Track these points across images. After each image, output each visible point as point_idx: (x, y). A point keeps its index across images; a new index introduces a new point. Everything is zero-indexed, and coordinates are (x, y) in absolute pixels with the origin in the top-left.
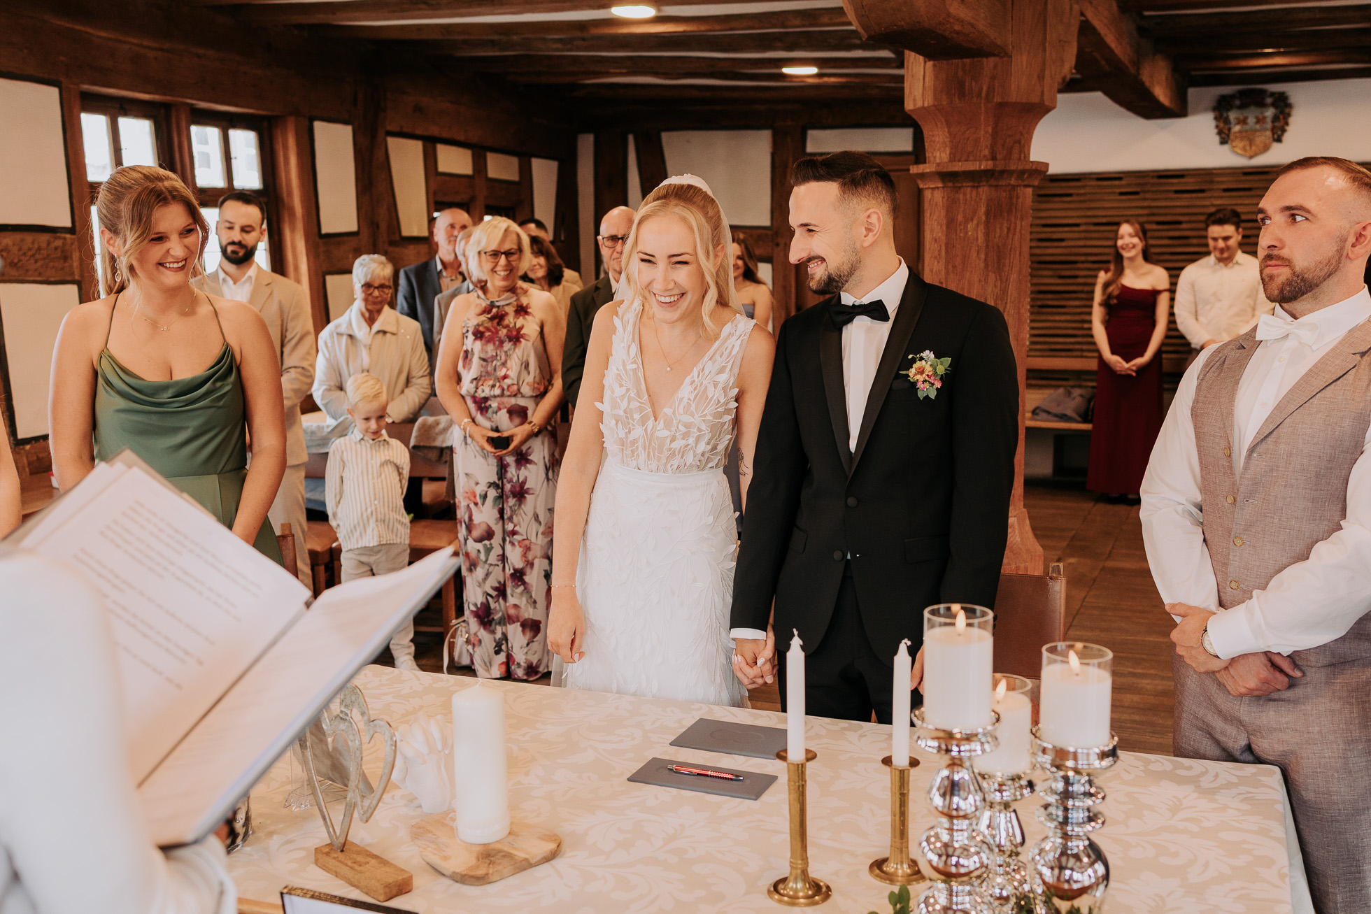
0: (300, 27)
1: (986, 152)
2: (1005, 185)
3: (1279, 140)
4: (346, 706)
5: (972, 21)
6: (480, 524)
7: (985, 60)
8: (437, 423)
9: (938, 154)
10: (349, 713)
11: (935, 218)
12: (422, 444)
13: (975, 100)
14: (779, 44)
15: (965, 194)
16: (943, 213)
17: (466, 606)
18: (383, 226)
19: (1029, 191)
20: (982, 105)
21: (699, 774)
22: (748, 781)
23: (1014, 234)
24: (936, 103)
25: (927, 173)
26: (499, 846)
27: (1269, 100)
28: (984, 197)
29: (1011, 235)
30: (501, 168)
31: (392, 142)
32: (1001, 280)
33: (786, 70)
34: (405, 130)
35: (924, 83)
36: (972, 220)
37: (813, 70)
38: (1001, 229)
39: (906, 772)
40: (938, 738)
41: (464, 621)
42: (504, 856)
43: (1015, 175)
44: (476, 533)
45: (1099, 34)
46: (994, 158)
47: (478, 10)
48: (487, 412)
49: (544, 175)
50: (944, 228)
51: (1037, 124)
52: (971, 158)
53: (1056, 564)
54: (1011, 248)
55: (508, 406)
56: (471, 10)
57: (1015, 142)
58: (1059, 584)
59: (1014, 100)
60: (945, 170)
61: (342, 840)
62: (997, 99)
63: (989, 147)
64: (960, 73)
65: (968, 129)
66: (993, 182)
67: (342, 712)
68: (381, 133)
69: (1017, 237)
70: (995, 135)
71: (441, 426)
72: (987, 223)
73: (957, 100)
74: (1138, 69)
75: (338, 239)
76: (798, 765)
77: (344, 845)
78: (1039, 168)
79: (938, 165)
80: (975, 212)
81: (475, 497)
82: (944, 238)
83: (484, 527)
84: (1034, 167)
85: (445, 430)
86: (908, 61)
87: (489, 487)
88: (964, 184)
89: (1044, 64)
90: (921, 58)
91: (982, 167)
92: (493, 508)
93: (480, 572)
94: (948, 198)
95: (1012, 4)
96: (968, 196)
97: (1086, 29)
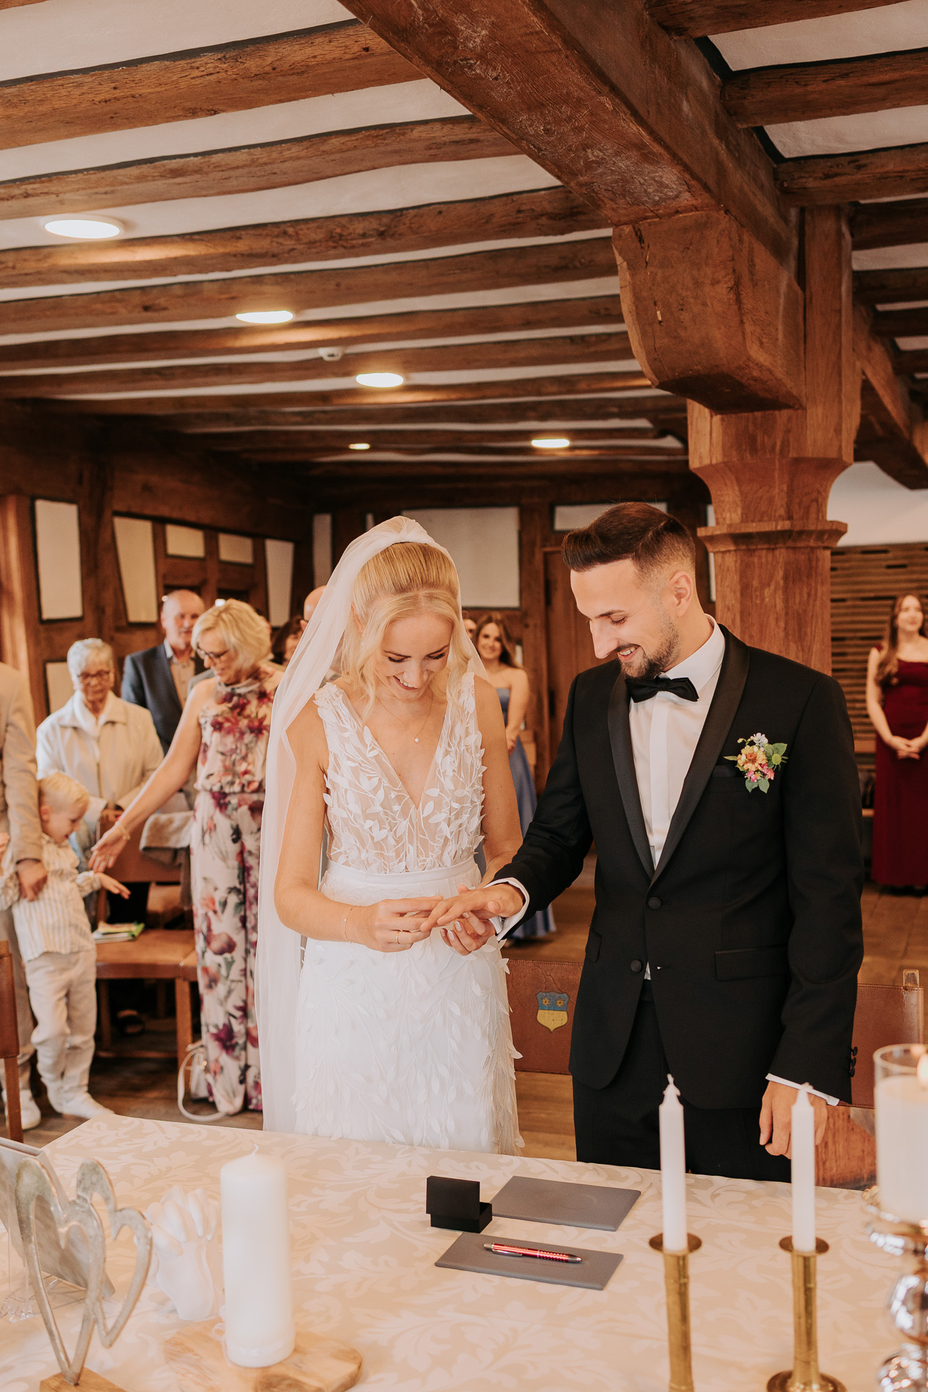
0: (23, 401)
1: (782, 512)
2: (804, 547)
4: (85, 1189)
5: (771, 367)
6: (219, 935)
7: (777, 413)
8: (171, 822)
9: (728, 515)
10: (88, 1199)
11: (727, 584)
12: (154, 845)
13: (768, 456)
14: (532, 414)
15: (760, 558)
16: (736, 578)
17: (204, 1029)
18: (109, 611)
19: (828, 553)
20: (777, 461)
21: (525, 1255)
22: (587, 1263)
23: (815, 600)
24: (726, 460)
25: (717, 535)
26: (282, 1371)
28: (781, 560)
29: (811, 602)
30: (234, 550)
31: (120, 524)
32: (803, 651)
33: (536, 443)
34: (135, 510)
35: (711, 438)
36: (769, 585)
37: (564, 443)
38: (801, 594)
39: (812, 1260)
40: (903, 1235)
41: (202, 1046)
42: (290, 1385)
43: (814, 536)
44: (216, 945)
45: (877, 395)
46: (790, 518)
47: (215, 379)
48: (226, 808)
49: (279, 556)
50: (738, 594)
51: (833, 481)
52: (766, 518)
53: (911, 972)
54: (813, 616)
55: (250, 802)
56: (208, 380)
57: (812, 501)
58: (915, 996)
59: (810, 455)
60: (738, 531)
61: (76, 1369)
62: (793, 454)
63: (785, 506)
64: (751, 428)
65: (760, 488)
66: (790, 543)
67: (79, 1197)
68: (108, 513)
69: (818, 603)
70: (791, 492)
71: (176, 825)
72: (786, 589)
73: (748, 456)
74: (911, 434)
75: (60, 625)
76: (678, 1258)
77: (79, 1376)
78: (839, 529)
79: (730, 526)
80: (771, 578)
81: (214, 903)
82: (738, 606)
83: (224, 939)
84: (834, 527)
85: (180, 829)
86: (692, 417)
87: (229, 893)
88: (759, 547)
89: (840, 417)
90: (706, 411)
91: (779, 528)
92: (235, 915)
93: (221, 989)
94: (742, 561)
95: (805, 353)
96: (764, 560)
97: (867, 389)
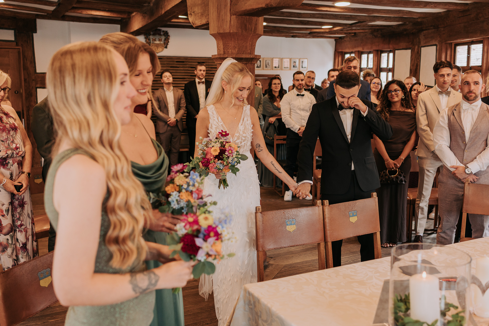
1: (249, 51)
3: (166, 47)
6: (7, 225)
13: (250, 32)
20: (252, 34)
24: (237, 32)
27: (162, 33)
44: (5, 230)
48: (7, 166)
55: (17, 161)
62: (257, 32)
65: (244, 42)
70: (252, 45)
73: (244, 31)
81: (2, 212)
83: (9, 226)
87: (9, 205)
92: (11, 215)
93: (10, 250)
